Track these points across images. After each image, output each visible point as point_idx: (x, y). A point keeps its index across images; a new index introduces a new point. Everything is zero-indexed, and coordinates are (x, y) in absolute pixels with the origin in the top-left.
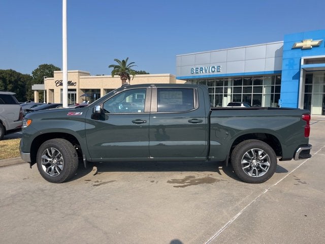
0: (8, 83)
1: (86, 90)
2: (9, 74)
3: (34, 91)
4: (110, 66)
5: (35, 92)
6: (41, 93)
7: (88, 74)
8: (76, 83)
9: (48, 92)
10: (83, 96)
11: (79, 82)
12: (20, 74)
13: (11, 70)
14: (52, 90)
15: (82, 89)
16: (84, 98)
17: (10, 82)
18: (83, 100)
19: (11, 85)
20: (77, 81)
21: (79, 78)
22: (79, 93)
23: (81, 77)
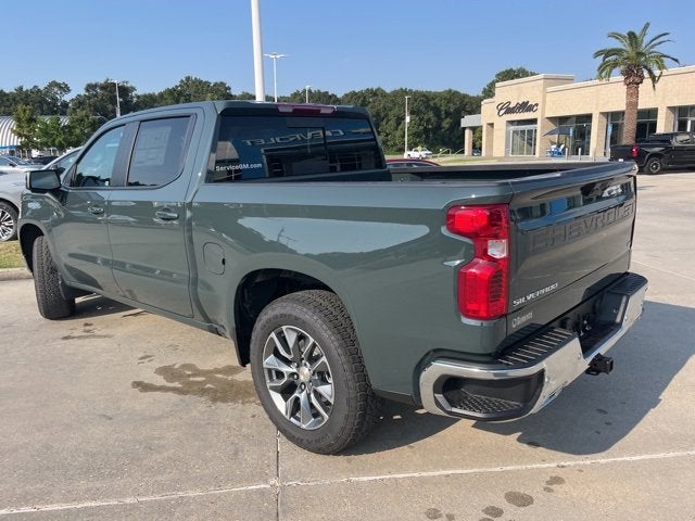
0: (443, 117)
1: (561, 120)
2: (445, 99)
3: (464, 129)
4: (598, 54)
5: (467, 132)
6: (476, 130)
7: (571, 80)
8: (537, 105)
9: (484, 129)
10: (551, 133)
11: (544, 101)
12: (465, 96)
13: (450, 91)
14: (492, 125)
15: (551, 119)
16: (555, 138)
17: (448, 114)
18: (553, 143)
19: (448, 120)
20: (539, 101)
21: (545, 93)
22: (542, 128)
23: (549, 89)
